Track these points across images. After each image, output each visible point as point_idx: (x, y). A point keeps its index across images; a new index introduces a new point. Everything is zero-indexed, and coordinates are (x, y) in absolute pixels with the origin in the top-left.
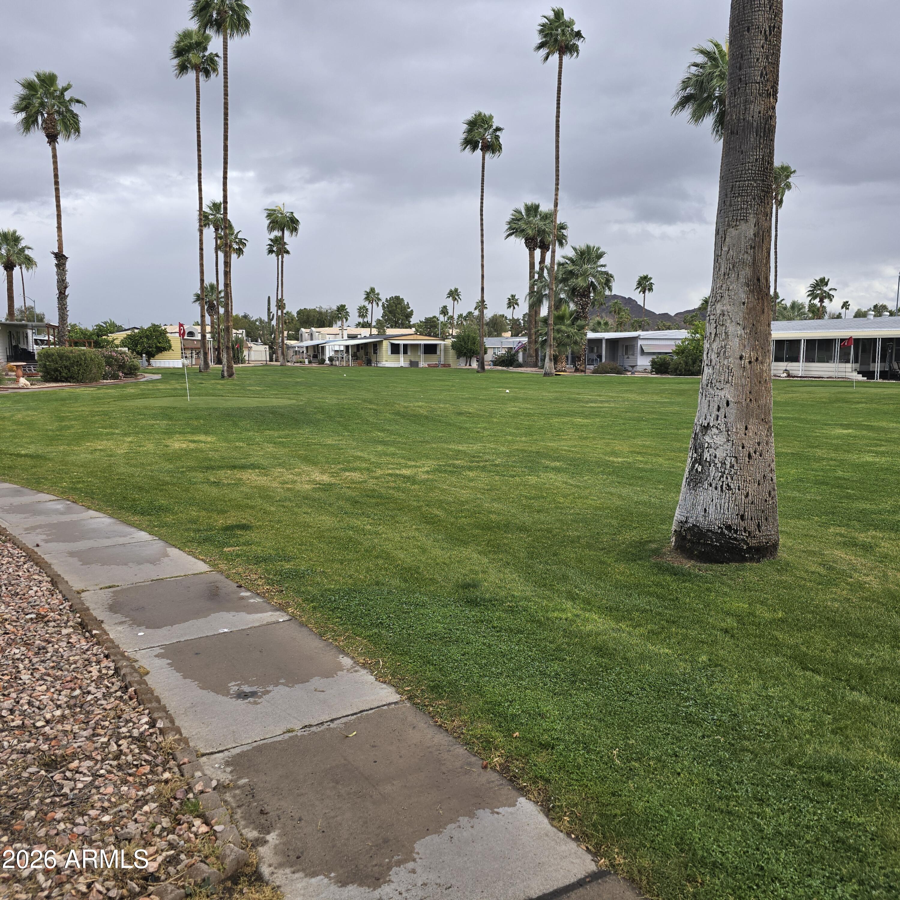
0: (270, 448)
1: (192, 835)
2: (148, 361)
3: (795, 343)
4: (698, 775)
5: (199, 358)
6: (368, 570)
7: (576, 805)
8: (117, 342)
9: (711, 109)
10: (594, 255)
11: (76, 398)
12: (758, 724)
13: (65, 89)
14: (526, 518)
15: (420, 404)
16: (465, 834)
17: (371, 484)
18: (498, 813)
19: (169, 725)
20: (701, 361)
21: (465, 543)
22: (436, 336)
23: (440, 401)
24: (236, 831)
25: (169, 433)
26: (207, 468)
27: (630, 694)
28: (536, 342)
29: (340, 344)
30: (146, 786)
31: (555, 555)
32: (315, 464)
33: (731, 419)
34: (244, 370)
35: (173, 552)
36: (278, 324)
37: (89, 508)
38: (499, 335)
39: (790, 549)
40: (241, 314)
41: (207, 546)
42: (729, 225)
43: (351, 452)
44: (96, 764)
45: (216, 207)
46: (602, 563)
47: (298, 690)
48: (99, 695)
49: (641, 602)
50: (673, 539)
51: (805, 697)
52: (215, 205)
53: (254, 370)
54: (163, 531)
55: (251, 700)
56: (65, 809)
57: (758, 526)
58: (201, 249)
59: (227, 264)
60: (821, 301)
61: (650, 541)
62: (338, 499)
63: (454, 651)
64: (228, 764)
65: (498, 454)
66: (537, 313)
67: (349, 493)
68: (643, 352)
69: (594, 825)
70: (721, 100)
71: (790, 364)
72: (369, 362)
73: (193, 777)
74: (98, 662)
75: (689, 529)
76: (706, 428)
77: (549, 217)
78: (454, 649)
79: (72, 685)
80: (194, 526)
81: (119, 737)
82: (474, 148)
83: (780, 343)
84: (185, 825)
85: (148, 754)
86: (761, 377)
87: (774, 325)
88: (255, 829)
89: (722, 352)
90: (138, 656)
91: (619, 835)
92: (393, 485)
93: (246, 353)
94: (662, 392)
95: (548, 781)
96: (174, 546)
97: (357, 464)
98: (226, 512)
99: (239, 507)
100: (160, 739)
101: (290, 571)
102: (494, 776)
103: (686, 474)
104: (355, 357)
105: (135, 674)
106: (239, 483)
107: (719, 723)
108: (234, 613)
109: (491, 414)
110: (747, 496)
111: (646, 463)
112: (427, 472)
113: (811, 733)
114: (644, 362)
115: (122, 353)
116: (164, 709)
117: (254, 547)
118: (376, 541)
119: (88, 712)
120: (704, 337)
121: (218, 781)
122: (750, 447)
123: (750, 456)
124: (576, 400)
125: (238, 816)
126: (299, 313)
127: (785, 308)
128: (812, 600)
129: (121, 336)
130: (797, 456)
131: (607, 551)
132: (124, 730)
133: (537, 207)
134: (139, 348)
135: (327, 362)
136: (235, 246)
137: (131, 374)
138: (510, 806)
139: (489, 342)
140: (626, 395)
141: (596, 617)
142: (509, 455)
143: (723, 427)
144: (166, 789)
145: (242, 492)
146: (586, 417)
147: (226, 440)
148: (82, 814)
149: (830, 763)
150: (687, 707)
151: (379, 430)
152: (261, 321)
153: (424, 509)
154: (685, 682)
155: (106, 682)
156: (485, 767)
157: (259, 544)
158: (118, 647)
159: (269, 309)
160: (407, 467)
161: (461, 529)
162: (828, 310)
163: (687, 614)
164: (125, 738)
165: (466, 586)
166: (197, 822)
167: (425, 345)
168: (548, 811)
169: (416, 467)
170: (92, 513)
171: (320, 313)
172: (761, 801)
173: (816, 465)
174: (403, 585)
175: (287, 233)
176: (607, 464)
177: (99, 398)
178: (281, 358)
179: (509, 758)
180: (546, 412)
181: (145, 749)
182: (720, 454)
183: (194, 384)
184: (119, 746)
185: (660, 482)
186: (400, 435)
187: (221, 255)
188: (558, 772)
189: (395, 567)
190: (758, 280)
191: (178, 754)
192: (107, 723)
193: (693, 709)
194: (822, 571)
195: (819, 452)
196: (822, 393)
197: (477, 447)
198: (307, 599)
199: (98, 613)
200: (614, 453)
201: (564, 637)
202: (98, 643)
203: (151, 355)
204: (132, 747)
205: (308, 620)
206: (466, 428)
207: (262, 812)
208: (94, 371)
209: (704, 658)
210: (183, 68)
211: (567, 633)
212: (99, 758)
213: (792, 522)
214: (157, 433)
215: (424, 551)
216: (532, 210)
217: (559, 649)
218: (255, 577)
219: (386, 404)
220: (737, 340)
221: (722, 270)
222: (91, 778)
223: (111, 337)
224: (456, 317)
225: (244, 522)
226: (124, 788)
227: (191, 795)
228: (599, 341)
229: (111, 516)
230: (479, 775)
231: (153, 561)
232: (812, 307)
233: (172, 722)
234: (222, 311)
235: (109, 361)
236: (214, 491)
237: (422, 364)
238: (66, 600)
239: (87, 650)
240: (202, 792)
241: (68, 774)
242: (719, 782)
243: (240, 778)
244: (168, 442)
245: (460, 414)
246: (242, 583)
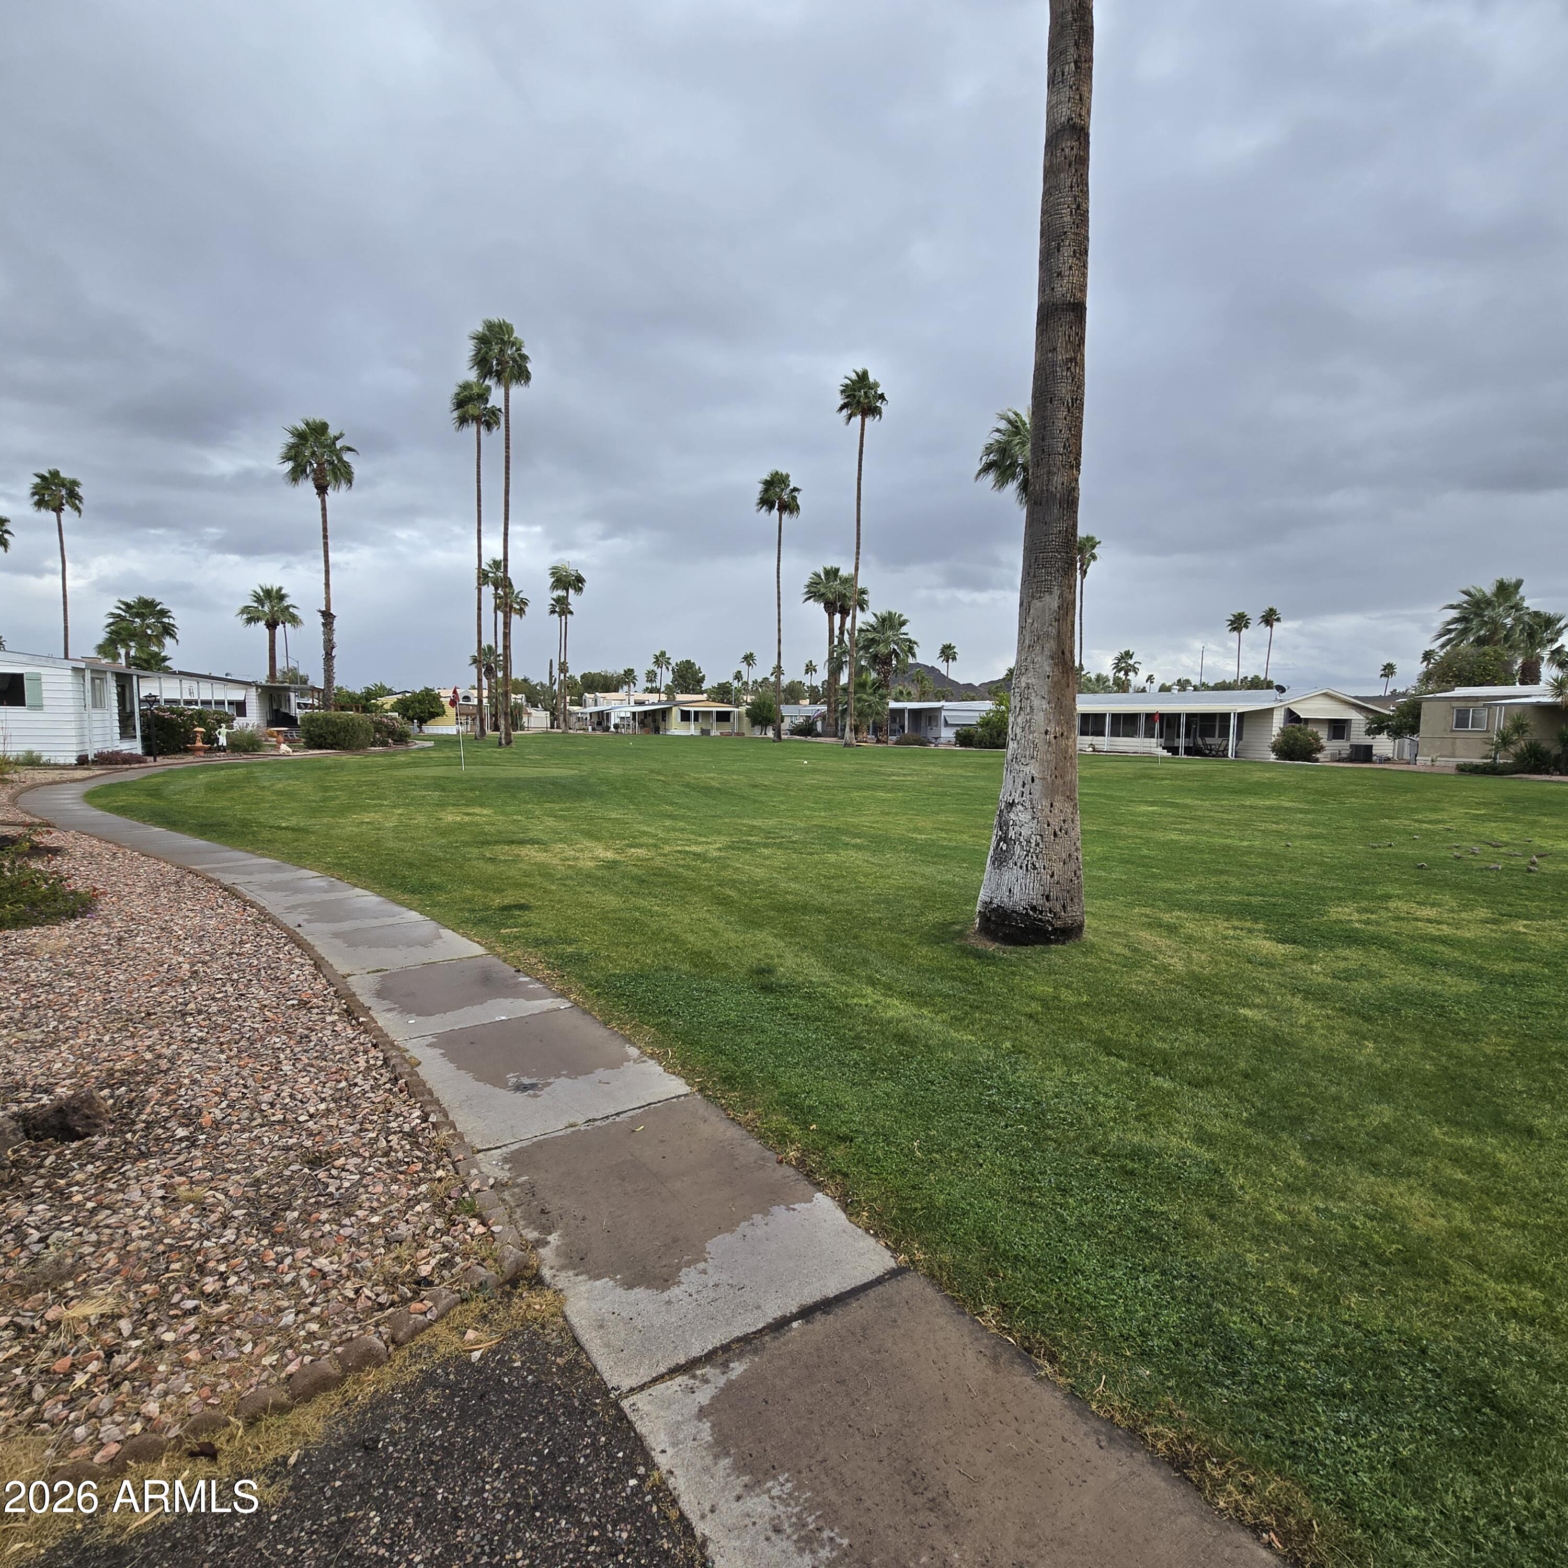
0: (550, 822)
1: (468, 1237)
2: (420, 727)
3: (1100, 717)
4: (1001, 1166)
5: (474, 724)
6: (656, 955)
7: (875, 1200)
8: (387, 707)
9: (1014, 476)
10: (897, 622)
11: (342, 767)
12: (1062, 1112)
13: (337, 438)
14: (825, 899)
15: (712, 775)
16: (758, 1232)
17: (659, 862)
18: (794, 1210)
19: (443, 1119)
20: (1006, 734)
21: (759, 926)
22: (729, 702)
23: (733, 772)
24: (515, 1232)
25: (442, 805)
26: (483, 843)
27: (932, 1083)
28: (836, 711)
29: (626, 711)
30: (419, 1185)
31: (856, 937)
32: (598, 839)
33: (1036, 796)
34: (523, 737)
35: (447, 933)
36: (560, 689)
37: (356, 886)
38: (797, 703)
39: (1096, 930)
40: (521, 678)
41: (483, 927)
42: (1033, 597)
43: (637, 826)
44: (363, 1162)
45: (496, 564)
46: (904, 946)
47: (581, 1083)
48: (367, 1087)
49: (945, 987)
50: (978, 920)
51: (1109, 1083)
52: (495, 562)
53: (535, 738)
54: (436, 911)
55: (531, 1092)
56: (331, 1209)
57: (1064, 906)
58: (479, 609)
59: (507, 625)
60: (1126, 674)
61: (954, 923)
62: (623, 877)
63: (748, 1040)
64: (505, 1160)
65: (796, 830)
66: (837, 680)
67: (635, 871)
68: (947, 724)
69: (893, 1220)
70: (1025, 469)
71: (1096, 738)
72: (657, 730)
73: (468, 1174)
74: (366, 1052)
75: (993, 909)
76: (1011, 805)
77: (850, 581)
78: (747, 1038)
79: (337, 1076)
80: (468, 906)
81: (389, 1132)
82: (771, 507)
83: (1085, 717)
84: (461, 1226)
85: (420, 1150)
86: (1067, 752)
87: (1079, 697)
88: (535, 1229)
89: (1027, 726)
90: (408, 1046)
91: (920, 1229)
92: (682, 862)
93: (525, 719)
94: (966, 765)
95: (846, 1175)
96: (447, 927)
97: (644, 840)
98: (503, 891)
99: (518, 885)
100: (433, 1134)
101: (571, 955)
102: (791, 1171)
103: (991, 852)
104: (642, 724)
105: (406, 1065)
106: (517, 859)
107: (1023, 1112)
108: (512, 1000)
109: (788, 787)
110: (1052, 876)
111: (950, 840)
112: (719, 849)
113: (1115, 1119)
114: (948, 734)
115: (393, 719)
116: (437, 1102)
117: (533, 929)
118: (664, 923)
119: (355, 1106)
120: (1009, 710)
121: (496, 1178)
122: (1056, 824)
123: (1055, 835)
124: (878, 773)
125: (517, 1216)
126: (582, 677)
127: (1090, 680)
128: (1117, 982)
129: (392, 699)
130: (1103, 834)
131: (910, 933)
132: (394, 1124)
133: (837, 570)
134: (411, 713)
135: (612, 729)
136: (516, 606)
137: (401, 740)
138: (806, 1202)
139: (786, 710)
140: (930, 768)
141: (897, 1002)
142: (807, 831)
143: (1028, 804)
144: (440, 1188)
145: (520, 869)
146: (888, 791)
147: (503, 813)
148: (349, 1215)
149: (1133, 1151)
150: (990, 1096)
151: (667, 803)
152: (542, 685)
153: (716, 889)
154: (988, 1069)
155: (374, 1073)
156: (780, 1162)
157: (538, 925)
158: (387, 1035)
159: (551, 673)
160: (697, 843)
161: (756, 911)
162: (1133, 684)
163: (991, 999)
164: (395, 1133)
165: (761, 972)
166: (474, 1223)
167: (718, 712)
168: (845, 1207)
169: (707, 843)
170: (358, 891)
171: (605, 677)
172: (1064, 1191)
173: (1121, 844)
174: (693, 971)
175: (571, 591)
176: (911, 841)
177: (367, 767)
178: (562, 725)
179: (805, 1151)
180: (846, 785)
181: (416, 1145)
182: (1025, 832)
183: (469, 752)
184: (388, 1142)
185: (964, 860)
186: (690, 809)
187: (500, 615)
188: (856, 1166)
189: (685, 951)
190: (1063, 653)
191: (453, 1151)
192: (375, 1118)
193: (996, 1098)
194: (1126, 952)
195: (1124, 830)
196: (1128, 769)
197: (772, 822)
198: (590, 985)
199: (365, 999)
200: (916, 830)
201: (864, 1024)
202: (365, 1032)
203: (422, 721)
204: (403, 1142)
205: (592, 1008)
206: (761, 802)
207: (543, 1212)
208: (362, 737)
209: (1008, 1044)
210: (463, 420)
211: (867, 1021)
212: (367, 1154)
213: (1098, 902)
214: (429, 805)
215: (715, 934)
216: (832, 573)
217: (858, 1037)
218: (535, 960)
219: (675, 776)
220: (1042, 714)
221: (1027, 642)
222: (358, 1177)
223: (381, 700)
224: (750, 683)
225: (523, 901)
226: (395, 1187)
227: (466, 1194)
228: (901, 711)
229: (379, 894)
230: (774, 1170)
231: (425, 944)
232: (1117, 681)
233: (446, 1115)
234: (500, 674)
235: (379, 727)
236: (490, 868)
237: (714, 732)
238: (331, 985)
239: (354, 1039)
240: (478, 1191)
241: (334, 1172)
242: (1022, 1172)
243: (520, 1175)
244: (442, 815)
245: (755, 786)
246: (521, 967)
